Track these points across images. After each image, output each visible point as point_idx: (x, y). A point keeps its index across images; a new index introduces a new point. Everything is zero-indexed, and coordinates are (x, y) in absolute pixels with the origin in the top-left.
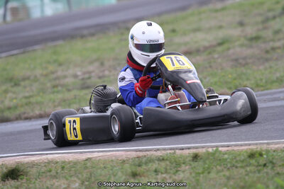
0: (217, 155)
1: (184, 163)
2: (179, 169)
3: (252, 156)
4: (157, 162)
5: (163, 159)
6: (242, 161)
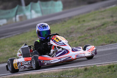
0: (94, 68)
1: (81, 72)
2: (79, 75)
3: (109, 67)
4: (70, 72)
5: (72, 71)
6: (106, 70)
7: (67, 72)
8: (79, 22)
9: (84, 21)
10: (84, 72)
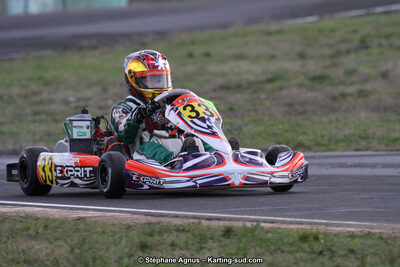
7: (166, 230)
8: (191, 55)
9: (208, 55)
10: (220, 241)
